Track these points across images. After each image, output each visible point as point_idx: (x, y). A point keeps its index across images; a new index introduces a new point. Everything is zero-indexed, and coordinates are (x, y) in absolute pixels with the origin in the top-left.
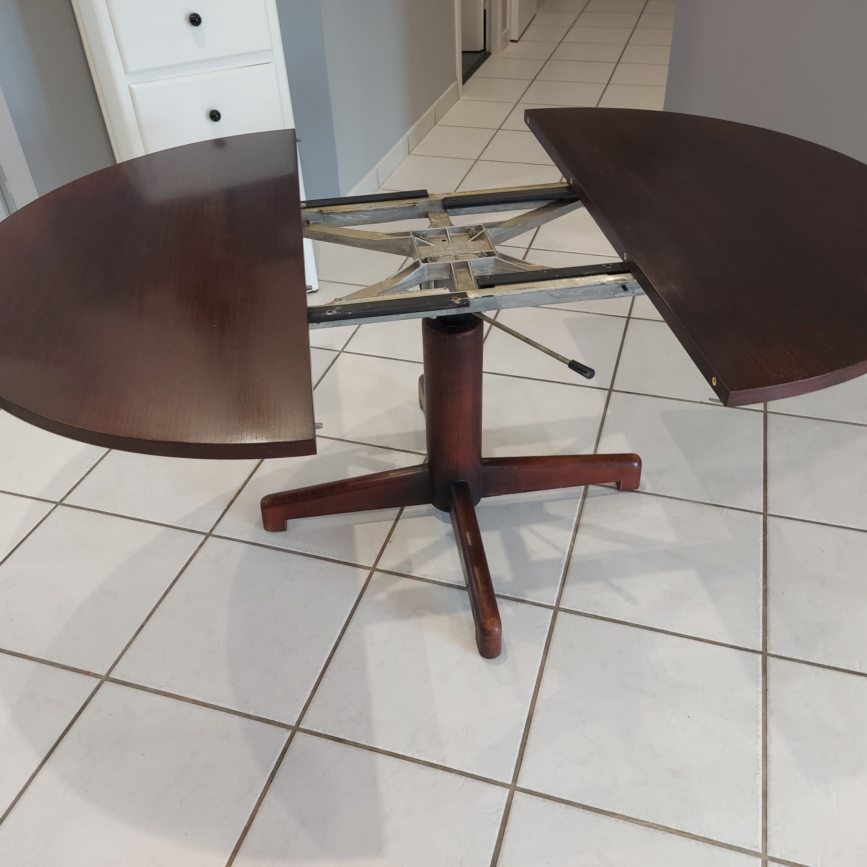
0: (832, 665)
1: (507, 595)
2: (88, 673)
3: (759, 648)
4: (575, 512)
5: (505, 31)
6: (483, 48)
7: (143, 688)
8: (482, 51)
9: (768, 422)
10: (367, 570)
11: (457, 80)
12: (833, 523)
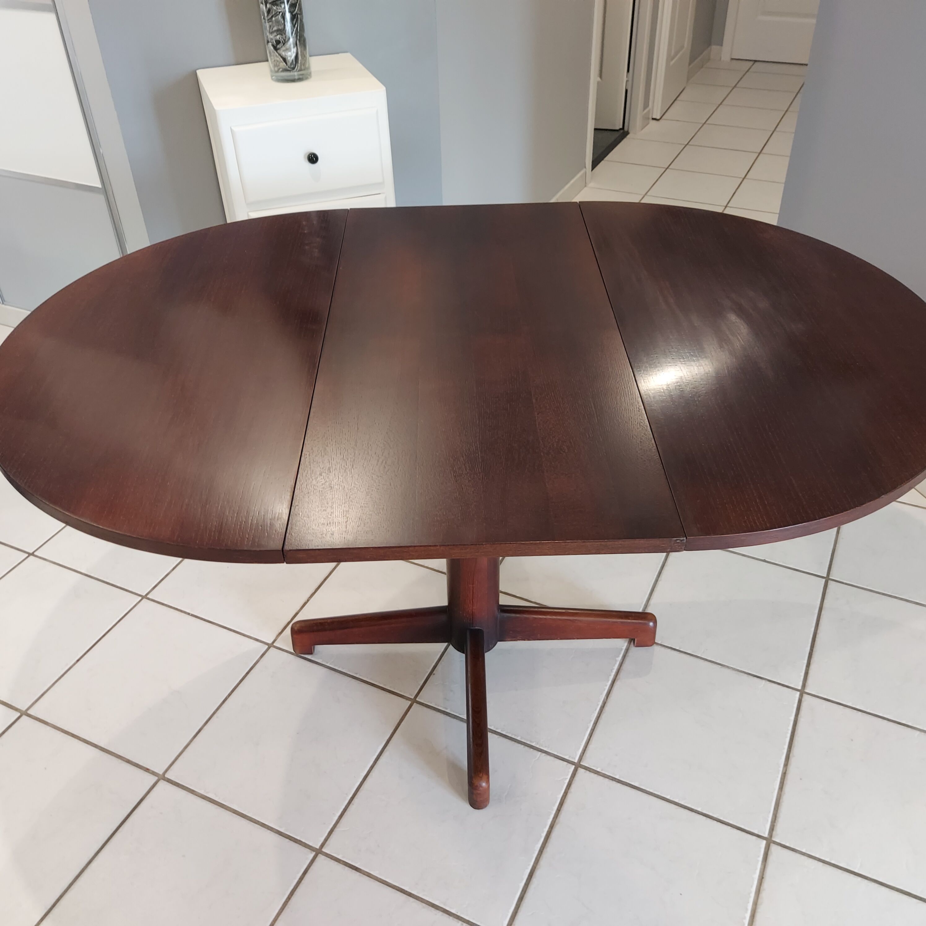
0: (833, 862)
1: (533, 744)
2: (147, 770)
3: (764, 833)
4: (614, 666)
5: (646, 111)
6: (621, 127)
7: (192, 792)
8: (620, 129)
9: (827, 591)
10: (408, 701)
11: (585, 167)
12: (868, 711)
